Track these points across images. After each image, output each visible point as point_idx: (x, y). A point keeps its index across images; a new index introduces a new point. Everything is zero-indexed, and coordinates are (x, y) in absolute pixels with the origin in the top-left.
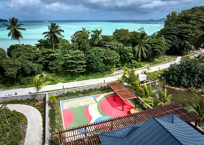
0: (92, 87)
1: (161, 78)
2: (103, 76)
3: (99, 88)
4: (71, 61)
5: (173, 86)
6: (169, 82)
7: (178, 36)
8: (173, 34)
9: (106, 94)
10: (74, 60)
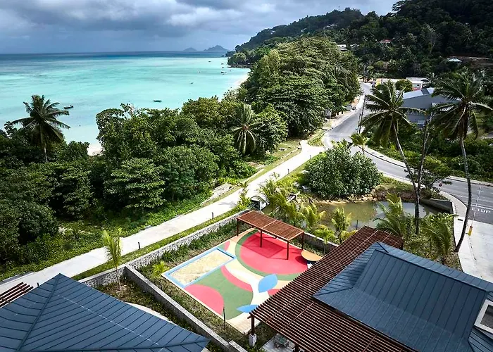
0: (205, 232)
1: (302, 188)
2: (197, 204)
3: (216, 231)
4: (135, 185)
5: (323, 199)
6: (316, 193)
7: (296, 102)
8: (288, 100)
9: (237, 238)
10: (139, 183)
